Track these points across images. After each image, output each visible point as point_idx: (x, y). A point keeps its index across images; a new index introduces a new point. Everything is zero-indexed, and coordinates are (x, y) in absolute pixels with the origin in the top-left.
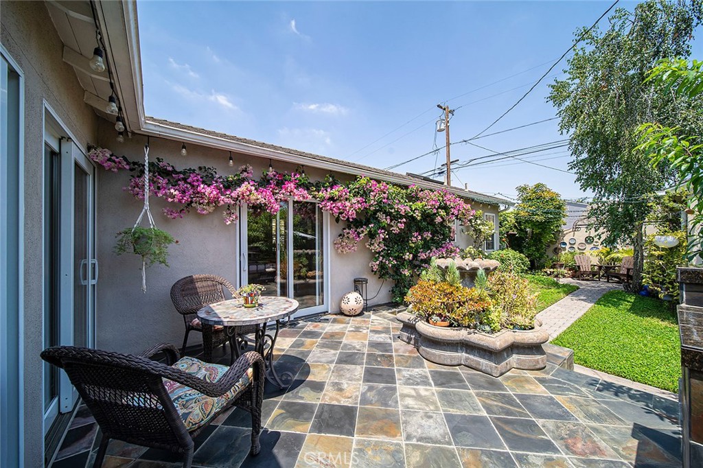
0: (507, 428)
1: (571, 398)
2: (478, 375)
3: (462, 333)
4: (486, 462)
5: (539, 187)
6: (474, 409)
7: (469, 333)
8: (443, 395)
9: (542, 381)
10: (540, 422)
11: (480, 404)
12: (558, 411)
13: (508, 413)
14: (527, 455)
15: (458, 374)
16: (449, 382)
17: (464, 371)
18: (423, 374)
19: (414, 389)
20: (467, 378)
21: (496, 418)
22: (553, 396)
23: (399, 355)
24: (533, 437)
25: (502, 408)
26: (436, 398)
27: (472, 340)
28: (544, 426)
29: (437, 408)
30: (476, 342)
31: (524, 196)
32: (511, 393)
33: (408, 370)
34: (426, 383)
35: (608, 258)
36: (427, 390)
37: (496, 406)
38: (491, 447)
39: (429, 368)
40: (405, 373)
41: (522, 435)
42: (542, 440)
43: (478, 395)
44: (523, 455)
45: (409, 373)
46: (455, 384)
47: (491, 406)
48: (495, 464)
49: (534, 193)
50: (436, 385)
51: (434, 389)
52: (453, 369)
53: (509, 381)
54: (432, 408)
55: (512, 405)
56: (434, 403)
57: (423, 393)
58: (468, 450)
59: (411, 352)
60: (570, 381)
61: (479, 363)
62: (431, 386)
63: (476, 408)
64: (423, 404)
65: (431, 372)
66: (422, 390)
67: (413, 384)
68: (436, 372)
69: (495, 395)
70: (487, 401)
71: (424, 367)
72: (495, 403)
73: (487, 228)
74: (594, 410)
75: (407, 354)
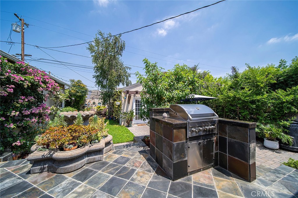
0: (122, 174)
1: (125, 153)
2: (95, 164)
3: (86, 148)
4: (128, 191)
5: (79, 82)
6: (107, 177)
7: (90, 147)
8: (90, 183)
9: (115, 153)
10: (126, 165)
11: (107, 174)
12: (126, 159)
13: (117, 169)
14: (133, 177)
15: (87, 169)
16: (87, 175)
17: (89, 166)
18: (70, 182)
19: (73, 193)
20: (93, 168)
21: (116, 174)
22: (121, 155)
23: (41, 184)
24: (129, 171)
25: (114, 169)
26: (89, 186)
27: (92, 149)
28: (128, 166)
29: (94, 190)
30: (94, 149)
31: (73, 84)
32: (111, 162)
33: (58, 187)
34: (76, 185)
35: (99, 109)
36: (80, 187)
37: (112, 170)
38: (124, 184)
39: (70, 176)
40: (57, 190)
41: (126, 173)
42: (131, 170)
43: (103, 171)
44: (132, 178)
45: (61, 188)
46: (91, 174)
47: (110, 171)
48: (130, 188)
49: (77, 83)
50: (82, 181)
51: (83, 184)
52: (83, 169)
53: (107, 159)
54: (91, 192)
55: (115, 166)
56: (90, 190)
57: (80, 190)
58: (120, 193)
59: (48, 176)
60: (120, 149)
61: (94, 158)
62: (80, 184)
63: (107, 176)
64: (85, 195)
65: (73, 177)
66: (78, 189)
67: (70, 191)
68: (77, 175)
69: (108, 167)
70: (108, 171)
71: (66, 178)
72: (111, 169)
73: (62, 96)
74: (131, 153)
75: (47, 179)
